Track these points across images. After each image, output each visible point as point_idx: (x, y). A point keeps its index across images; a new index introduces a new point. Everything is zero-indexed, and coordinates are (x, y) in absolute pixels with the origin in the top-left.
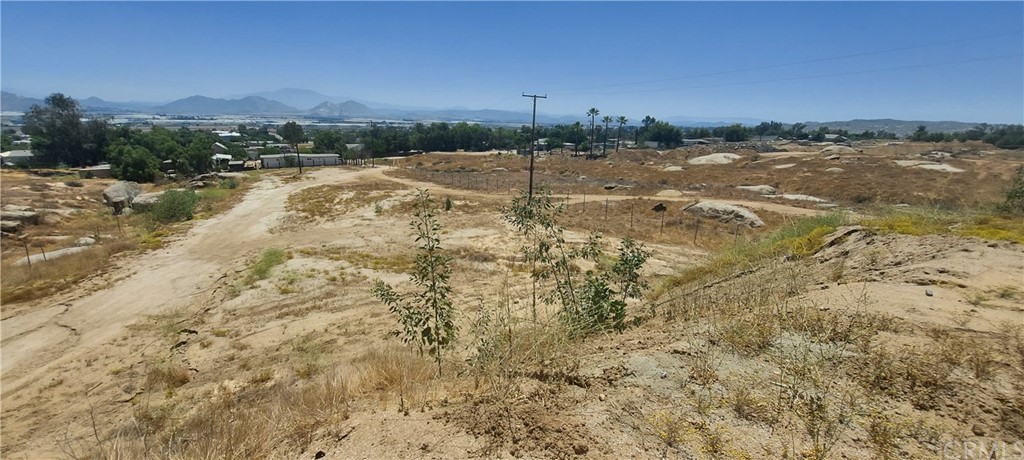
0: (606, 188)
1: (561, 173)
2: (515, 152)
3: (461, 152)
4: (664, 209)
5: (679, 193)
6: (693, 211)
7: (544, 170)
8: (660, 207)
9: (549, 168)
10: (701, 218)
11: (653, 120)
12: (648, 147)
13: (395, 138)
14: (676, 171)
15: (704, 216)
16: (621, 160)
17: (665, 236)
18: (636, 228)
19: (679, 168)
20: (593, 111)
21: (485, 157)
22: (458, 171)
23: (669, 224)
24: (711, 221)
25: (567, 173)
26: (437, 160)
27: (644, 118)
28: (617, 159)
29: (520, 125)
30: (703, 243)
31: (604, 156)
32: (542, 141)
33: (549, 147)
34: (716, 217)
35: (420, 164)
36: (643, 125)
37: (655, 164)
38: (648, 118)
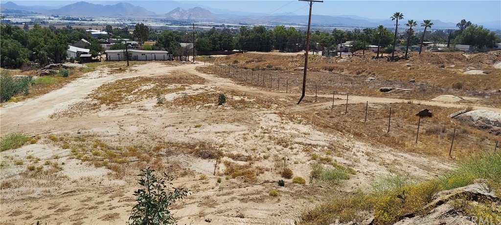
0: (382, 90)
1: (359, 73)
2: (320, 53)
3: (276, 53)
4: (430, 115)
5: (458, 99)
6: (461, 120)
7: (342, 70)
8: (425, 114)
9: (348, 69)
10: (469, 129)
11: (469, 23)
12: (458, 50)
13: (220, 39)
14: (476, 75)
15: (473, 126)
16: (422, 62)
17: (420, 145)
18: (392, 134)
19: (480, 72)
20: (397, 15)
21: (292, 57)
22: (264, 69)
23: (429, 132)
24: (479, 131)
25: (364, 74)
26: (251, 59)
27: (460, 22)
28: (418, 61)
29: (333, 28)
30: (460, 156)
31: (406, 58)
32: (348, 44)
33: (354, 49)
34: (486, 128)
35: (236, 62)
36: (458, 28)
37: (457, 67)
38: (464, 21)
